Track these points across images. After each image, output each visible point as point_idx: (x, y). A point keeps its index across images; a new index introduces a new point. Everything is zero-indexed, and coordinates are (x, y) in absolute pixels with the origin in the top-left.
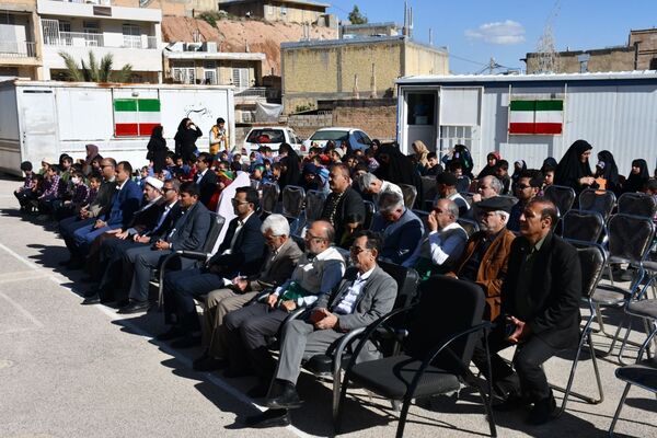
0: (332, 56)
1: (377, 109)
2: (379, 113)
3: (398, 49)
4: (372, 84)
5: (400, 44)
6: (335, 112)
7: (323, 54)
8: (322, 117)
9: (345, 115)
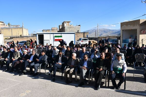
0: (10, 30)
1: (21, 38)
2: (21, 39)
3: (22, 29)
4: (18, 34)
5: (22, 28)
6: (13, 39)
7: (9, 29)
8: (11, 40)
9: (15, 39)
